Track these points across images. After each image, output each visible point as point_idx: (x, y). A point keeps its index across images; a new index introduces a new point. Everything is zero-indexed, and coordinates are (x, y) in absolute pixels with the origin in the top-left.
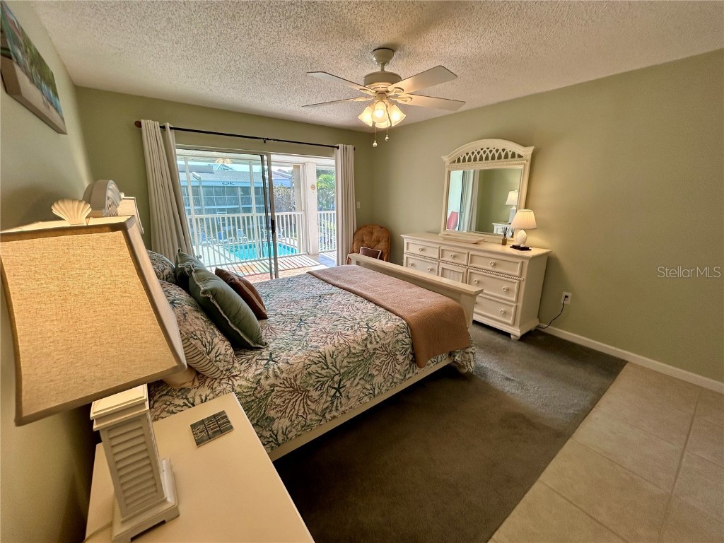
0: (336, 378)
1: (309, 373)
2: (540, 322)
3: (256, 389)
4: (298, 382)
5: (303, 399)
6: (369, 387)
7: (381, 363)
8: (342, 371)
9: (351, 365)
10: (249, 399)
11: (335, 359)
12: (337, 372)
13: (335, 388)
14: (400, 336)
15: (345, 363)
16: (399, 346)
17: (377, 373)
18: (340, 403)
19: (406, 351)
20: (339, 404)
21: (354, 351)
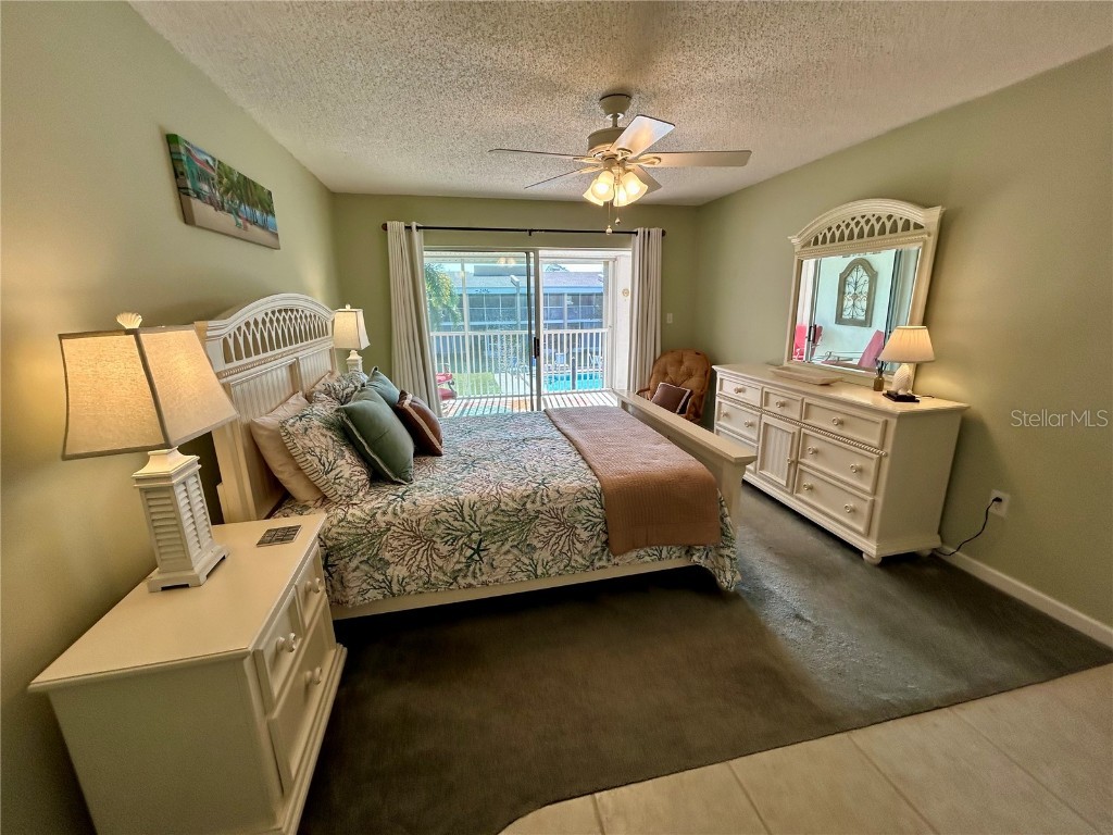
0: (475, 536)
1: (436, 520)
2: (942, 541)
3: (369, 522)
4: (421, 528)
5: (427, 549)
6: (527, 561)
7: (548, 533)
8: (484, 529)
9: (499, 525)
10: (359, 531)
11: (475, 512)
12: (477, 529)
13: (473, 549)
14: (585, 503)
15: (489, 519)
16: (582, 516)
17: (540, 545)
18: (480, 569)
19: (595, 525)
20: (477, 571)
21: (503, 507)
